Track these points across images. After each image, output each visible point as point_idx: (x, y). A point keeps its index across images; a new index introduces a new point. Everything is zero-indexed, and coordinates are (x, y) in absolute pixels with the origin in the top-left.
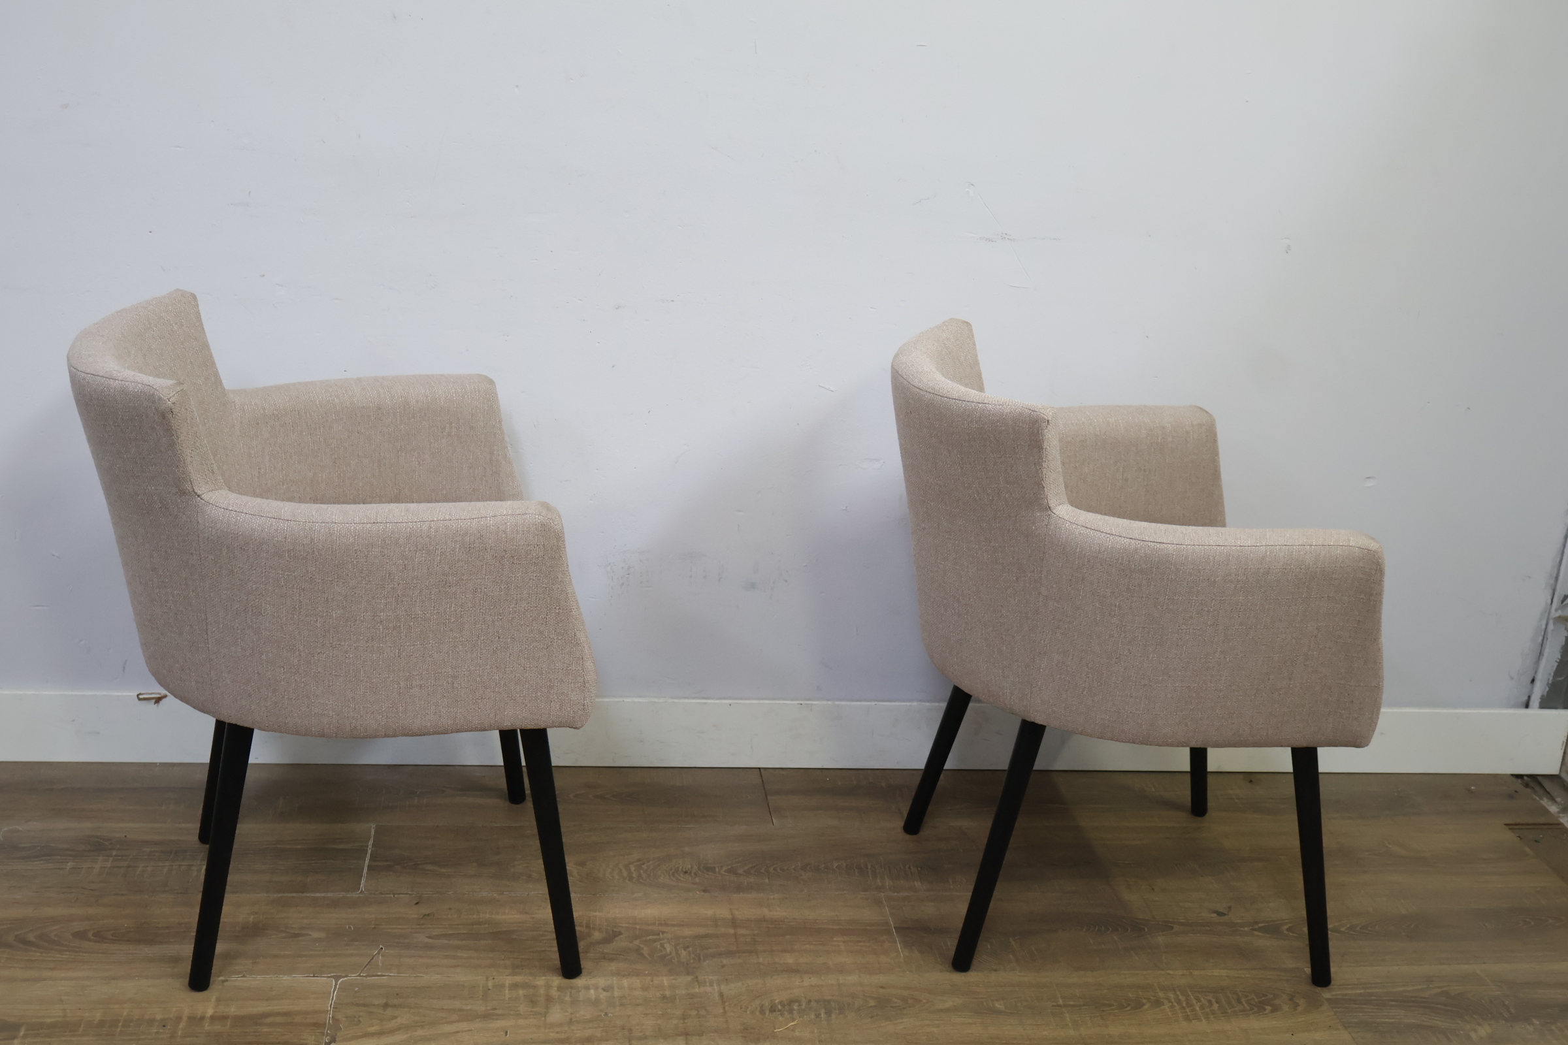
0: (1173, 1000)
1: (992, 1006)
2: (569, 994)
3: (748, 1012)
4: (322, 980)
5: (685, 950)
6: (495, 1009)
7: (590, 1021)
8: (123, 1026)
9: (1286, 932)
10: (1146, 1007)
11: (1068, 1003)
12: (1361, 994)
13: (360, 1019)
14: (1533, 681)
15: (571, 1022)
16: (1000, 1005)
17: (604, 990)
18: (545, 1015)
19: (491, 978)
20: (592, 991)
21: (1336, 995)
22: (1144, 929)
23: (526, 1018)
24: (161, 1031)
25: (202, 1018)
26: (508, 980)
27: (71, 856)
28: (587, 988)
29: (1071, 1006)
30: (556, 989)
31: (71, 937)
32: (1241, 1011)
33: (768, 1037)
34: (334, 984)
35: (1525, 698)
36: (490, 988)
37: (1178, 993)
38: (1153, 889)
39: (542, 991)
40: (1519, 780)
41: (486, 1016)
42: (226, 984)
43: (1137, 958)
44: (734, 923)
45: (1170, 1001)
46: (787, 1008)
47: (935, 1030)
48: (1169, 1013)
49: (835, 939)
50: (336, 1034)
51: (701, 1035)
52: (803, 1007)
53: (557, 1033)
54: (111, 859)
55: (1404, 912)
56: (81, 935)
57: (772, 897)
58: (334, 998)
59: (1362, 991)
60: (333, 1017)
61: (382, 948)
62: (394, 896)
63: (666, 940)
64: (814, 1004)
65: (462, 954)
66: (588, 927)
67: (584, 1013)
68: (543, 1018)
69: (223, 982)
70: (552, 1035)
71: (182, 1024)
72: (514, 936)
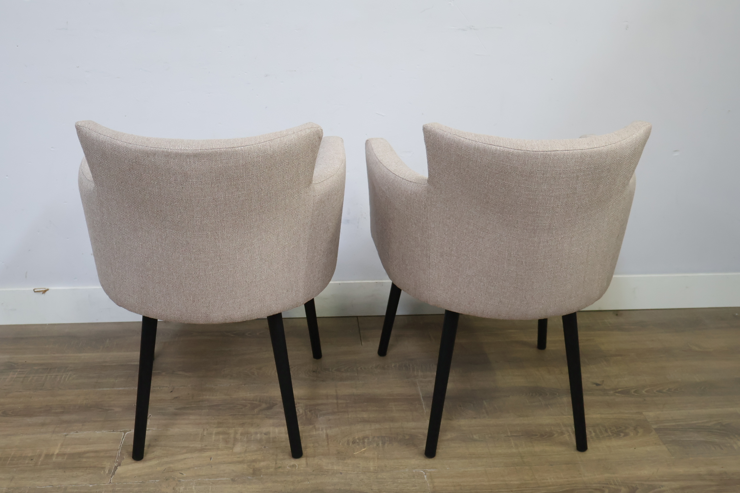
0: (570, 432)
1: (471, 437)
2: (246, 437)
3: (340, 444)
4: (118, 433)
5: (310, 412)
6: (206, 446)
7: (256, 451)
8: (11, 460)
9: (633, 393)
10: (556, 435)
11: (513, 434)
12: (673, 426)
15: (246, 452)
16: (477, 436)
17: (265, 434)
18: (232, 448)
19: (206, 430)
20: (259, 435)
21: (660, 426)
22: (556, 394)
23: (222, 450)
24: (30, 462)
25: (53, 455)
26: (215, 430)
28: (256, 433)
29: (515, 436)
30: (240, 434)
32: (607, 436)
33: (350, 457)
34: (123, 435)
36: (205, 435)
38: (562, 372)
39: (232, 436)
41: (202, 450)
42: (67, 436)
43: (552, 410)
44: (337, 397)
45: (568, 433)
46: (361, 441)
48: (568, 439)
49: (390, 404)
50: (121, 462)
51: (314, 456)
52: (370, 440)
53: (238, 458)
54: (16, 373)
55: (698, 381)
57: (358, 383)
58: (122, 443)
59: (674, 424)
60: (120, 452)
62: (160, 388)
63: (299, 408)
64: (376, 439)
65: (192, 417)
66: (260, 401)
67: (253, 447)
68: (231, 450)
69: (66, 435)
70: (235, 459)
71: (42, 459)
72: (220, 407)
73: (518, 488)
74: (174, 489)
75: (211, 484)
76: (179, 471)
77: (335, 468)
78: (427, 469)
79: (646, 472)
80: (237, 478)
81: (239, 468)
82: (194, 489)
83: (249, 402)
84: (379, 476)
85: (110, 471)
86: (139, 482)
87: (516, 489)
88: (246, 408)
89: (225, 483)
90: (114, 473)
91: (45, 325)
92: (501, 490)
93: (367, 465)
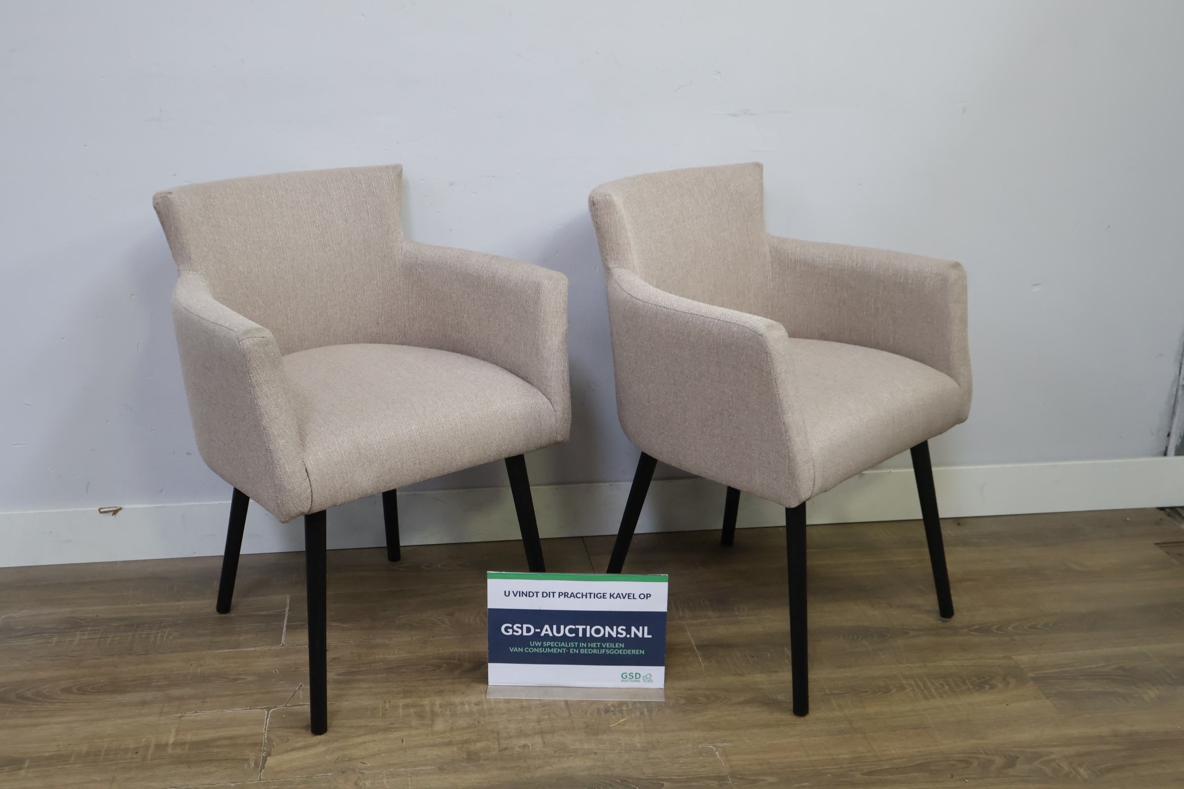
0: (914, 685)
2: (449, 709)
3: (588, 714)
4: (257, 711)
6: (392, 724)
7: (467, 728)
8: (105, 754)
9: (995, 631)
10: (894, 691)
11: (833, 692)
12: (1056, 673)
13: (289, 738)
14: (1169, 435)
15: (452, 730)
17: (476, 705)
18: (431, 726)
19: (388, 701)
20: (467, 706)
21: (1039, 674)
22: (887, 635)
23: (417, 729)
24: (135, 756)
25: (167, 745)
26: (401, 702)
27: (55, 633)
28: (462, 704)
29: (836, 694)
30: (438, 706)
31: (59, 692)
32: (966, 690)
33: (605, 731)
34: (266, 713)
35: (1163, 449)
36: (387, 708)
37: (917, 680)
38: (891, 606)
39: (428, 708)
40: (1162, 512)
41: (386, 730)
42: (182, 718)
43: (883, 657)
45: (911, 686)
46: (618, 709)
47: (733, 718)
48: (912, 695)
50: (271, 750)
51: (553, 733)
52: (630, 708)
53: (442, 738)
54: (87, 633)
55: (1084, 611)
56: (67, 690)
58: (267, 724)
59: (1058, 670)
60: (267, 738)
61: (302, 685)
64: (638, 705)
65: (364, 685)
66: (459, 660)
67: (461, 723)
68: (430, 728)
69: (180, 717)
70: (438, 740)
71: (151, 751)
72: (403, 670)
73: (850, 763)
74: (356, 784)
75: (409, 775)
76: (359, 759)
77: (586, 746)
78: (719, 743)
79: (1025, 735)
80: (446, 766)
81: (447, 751)
82: (385, 782)
83: (444, 661)
84: (651, 755)
85: (256, 763)
86: (303, 778)
87: (849, 765)
88: (441, 669)
89: (430, 774)
90: (263, 767)
91: (116, 562)
92: (826, 767)
93: (631, 741)
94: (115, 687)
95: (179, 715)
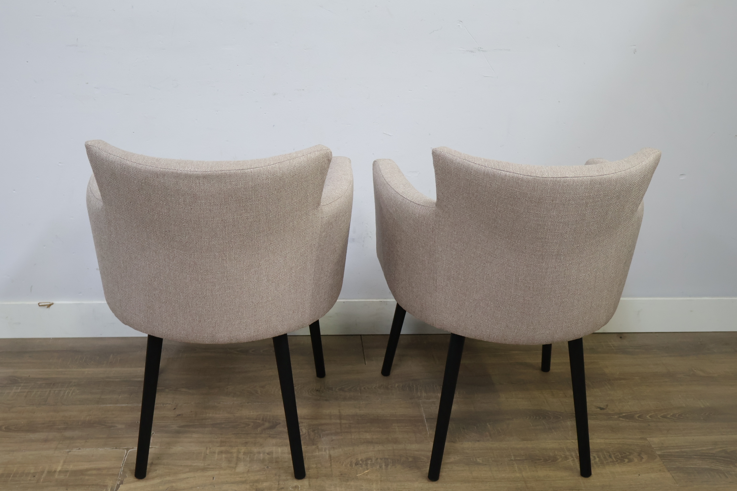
0: (574, 456)
1: (475, 460)
2: (249, 456)
3: (343, 465)
4: (120, 451)
5: (313, 432)
6: (209, 465)
7: (259, 471)
8: (13, 476)
9: (637, 418)
10: (560, 460)
11: (516, 458)
12: (677, 452)
15: (248, 471)
16: (480, 460)
17: (268, 454)
18: (235, 468)
19: (209, 448)
20: (261, 455)
21: (664, 452)
22: (560, 418)
23: (225, 470)
24: (32, 479)
25: (55, 471)
26: (217, 449)
28: (259, 453)
29: (518, 460)
30: (242, 453)
32: (611, 462)
33: (353, 479)
34: (126, 452)
36: (208, 453)
38: (566, 396)
39: (235, 455)
41: (204, 469)
42: (70, 453)
43: (555, 434)
44: (340, 417)
45: (572, 457)
46: (364, 463)
48: (572, 464)
49: (393, 425)
50: (124, 480)
51: (317, 478)
52: (374, 462)
53: (241, 477)
54: (20, 388)
55: (702, 407)
57: (362, 403)
58: (125, 460)
59: (678, 450)
60: (123, 470)
62: (163, 405)
63: (303, 427)
64: (379, 460)
65: (195, 435)
66: (263, 420)
67: (256, 467)
68: (234, 470)
69: (68, 452)
70: (238, 479)
71: (44, 475)
72: (223, 426)
81: (242, 488)
83: (252, 420)
85: (112, 489)
88: (249, 427)
91: (49, 339)
93: (370, 487)
94: (32, 428)
95: (68, 450)
